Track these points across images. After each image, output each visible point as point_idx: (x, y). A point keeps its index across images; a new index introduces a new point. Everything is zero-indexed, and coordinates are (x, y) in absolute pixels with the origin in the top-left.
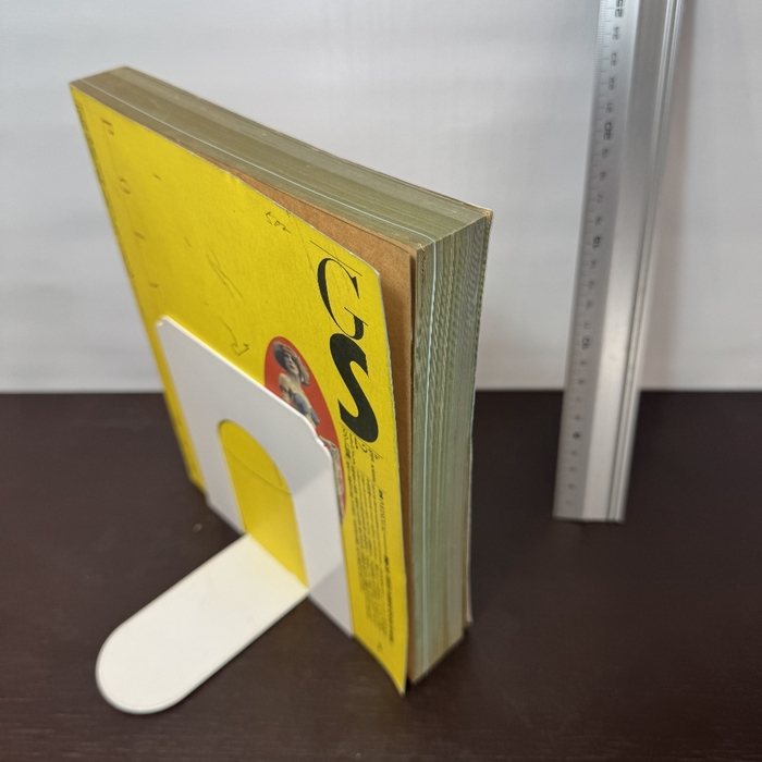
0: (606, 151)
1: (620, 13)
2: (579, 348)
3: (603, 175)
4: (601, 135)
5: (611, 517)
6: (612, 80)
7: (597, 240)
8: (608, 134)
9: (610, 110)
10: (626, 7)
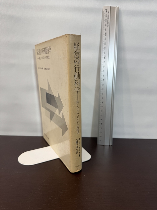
0: (104, 62)
1: (106, 35)
2: (101, 103)
3: (104, 66)
4: (103, 58)
5: (111, 144)
6: (105, 48)
7: (103, 80)
8: (105, 58)
9: (105, 53)
10: (107, 34)
